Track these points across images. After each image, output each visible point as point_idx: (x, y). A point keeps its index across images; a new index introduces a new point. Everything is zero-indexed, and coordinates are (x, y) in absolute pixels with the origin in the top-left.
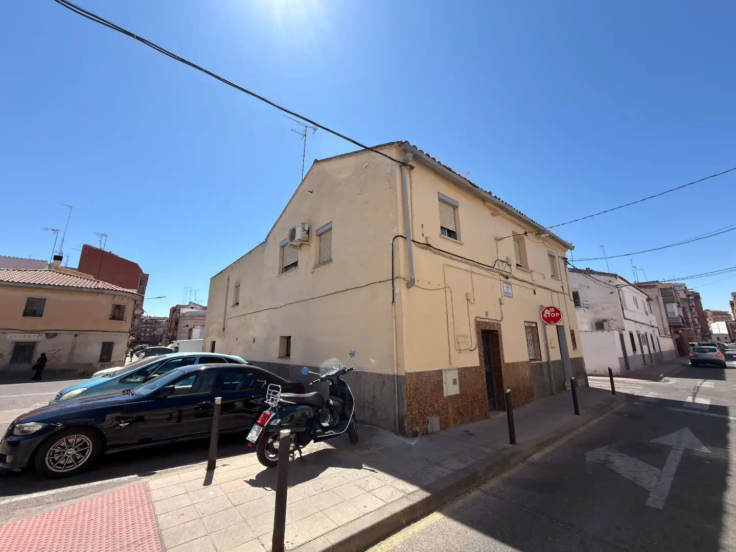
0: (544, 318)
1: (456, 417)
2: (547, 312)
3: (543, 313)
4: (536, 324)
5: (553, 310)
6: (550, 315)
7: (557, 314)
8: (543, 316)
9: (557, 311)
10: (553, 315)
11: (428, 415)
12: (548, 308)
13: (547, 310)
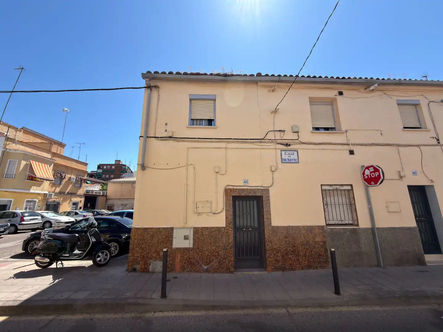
0: (365, 180)
1: (186, 266)
2: (367, 172)
3: (364, 173)
4: (351, 185)
5: (372, 169)
6: (370, 175)
7: (377, 174)
8: (364, 177)
9: (376, 170)
10: (373, 175)
11: (151, 259)
12: (368, 168)
13: (367, 170)
